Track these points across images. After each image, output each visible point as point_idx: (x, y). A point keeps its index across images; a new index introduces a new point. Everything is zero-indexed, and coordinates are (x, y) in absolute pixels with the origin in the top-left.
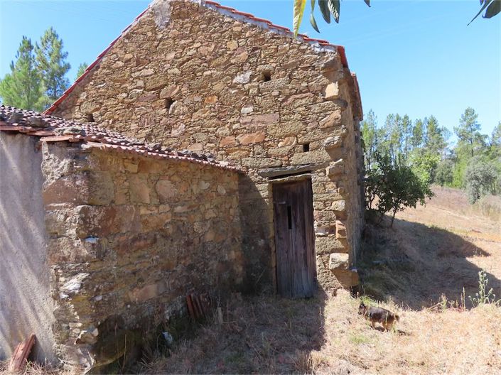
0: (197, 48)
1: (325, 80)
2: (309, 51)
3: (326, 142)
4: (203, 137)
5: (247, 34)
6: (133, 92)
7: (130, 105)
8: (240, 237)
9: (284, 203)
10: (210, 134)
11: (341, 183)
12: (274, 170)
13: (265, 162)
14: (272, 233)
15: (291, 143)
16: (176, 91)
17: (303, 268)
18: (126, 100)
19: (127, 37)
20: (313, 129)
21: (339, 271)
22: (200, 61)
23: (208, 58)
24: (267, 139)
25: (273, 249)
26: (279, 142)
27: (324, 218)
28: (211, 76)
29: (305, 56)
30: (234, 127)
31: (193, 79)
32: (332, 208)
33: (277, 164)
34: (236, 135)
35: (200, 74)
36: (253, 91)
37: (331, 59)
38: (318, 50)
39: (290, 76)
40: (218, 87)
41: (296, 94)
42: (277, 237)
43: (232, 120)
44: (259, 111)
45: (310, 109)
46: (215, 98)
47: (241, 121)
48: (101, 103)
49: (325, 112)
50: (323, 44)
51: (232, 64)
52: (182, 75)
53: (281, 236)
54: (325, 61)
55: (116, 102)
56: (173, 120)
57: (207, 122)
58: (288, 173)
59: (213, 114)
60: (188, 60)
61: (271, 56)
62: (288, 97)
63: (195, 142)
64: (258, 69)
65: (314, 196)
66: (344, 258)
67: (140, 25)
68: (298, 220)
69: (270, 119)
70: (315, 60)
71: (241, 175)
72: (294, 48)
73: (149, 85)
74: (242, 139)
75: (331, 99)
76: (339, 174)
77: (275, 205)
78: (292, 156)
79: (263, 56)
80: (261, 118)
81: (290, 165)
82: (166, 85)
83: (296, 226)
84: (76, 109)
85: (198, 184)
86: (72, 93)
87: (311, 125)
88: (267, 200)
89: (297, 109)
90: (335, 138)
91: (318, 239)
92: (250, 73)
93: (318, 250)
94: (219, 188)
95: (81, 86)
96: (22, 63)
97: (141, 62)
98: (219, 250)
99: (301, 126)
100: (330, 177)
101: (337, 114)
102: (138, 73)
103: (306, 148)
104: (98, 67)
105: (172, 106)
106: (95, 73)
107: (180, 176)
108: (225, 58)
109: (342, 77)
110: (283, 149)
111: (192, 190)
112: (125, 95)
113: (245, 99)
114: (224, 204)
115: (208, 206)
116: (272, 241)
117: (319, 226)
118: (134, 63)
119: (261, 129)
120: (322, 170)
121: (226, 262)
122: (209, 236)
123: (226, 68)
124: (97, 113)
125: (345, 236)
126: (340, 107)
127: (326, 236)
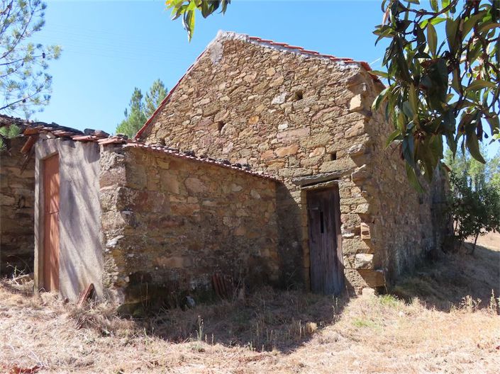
0: (243, 77)
1: (350, 94)
2: (335, 69)
3: (350, 149)
4: (247, 152)
5: (283, 61)
6: (194, 119)
7: (192, 130)
8: (276, 239)
9: (317, 208)
10: (253, 150)
11: (364, 188)
12: (306, 178)
13: (298, 172)
14: (305, 235)
15: (320, 153)
16: (226, 115)
17: (334, 268)
18: (189, 126)
19: (190, 74)
20: (339, 139)
21: (362, 270)
22: (245, 88)
23: (252, 84)
24: (299, 151)
25: (306, 251)
26: (309, 152)
27: (349, 221)
28: (254, 100)
29: (332, 75)
30: (273, 142)
31: (239, 103)
32: (357, 211)
33: (308, 173)
34: (274, 149)
35: (245, 99)
36: (288, 110)
37: (354, 74)
38: (343, 68)
39: (319, 93)
40: (260, 108)
41: (324, 108)
42: (311, 241)
43: (271, 136)
44: (292, 126)
45: (336, 121)
46: (257, 119)
47: (278, 136)
48: (171, 130)
49: (350, 123)
50: (347, 62)
51: (270, 88)
52: (231, 101)
53: (314, 240)
54: (349, 77)
55: (182, 128)
56: (223, 140)
58: (315, 181)
59: (255, 132)
60: (236, 88)
61: (303, 77)
62: (317, 112)
63: (241, 157)
64: (292, 90)
65: (341, 201)
66: (369, 258)
67: (200, 64)
68: (330, 224)
69: (303, 132)
70: (341, 76)
71: (278, 184)
72: (323, 68)
73: (206, 112)
74: (279, 152)
75: (356, 110)
76: (363, 179)
77: (309, 211)
78: (321, 164)
79: (296, 78)
80: (295, 132)
81: (319, 173)
82: (219, 111)
83: (328, 231)
84: (153, 136)
85: (229, 185)
86: (150, 124)
87: (338, 136)
88: (300, 205)
89: (325, 122)
90: (358, 146)
91: (345, 241)
92: (286, 94)
93: (344, 251)
94: (253, 192)
95: (157, 117)
96: (134, 110)
97: (201, 93)
98: (251, 246)
99: (329, 137)
100: (355, 182)
101: (361, 124)
102: (198, 103)
103: (334, 157)
104: (169, 101)
105: (223, 128)
106: (167, 106)
107: (209, 177)
108: (265, 83)
109: (364, 89)
110: (314, 159)
111: (222, 190)
112: (188, 122)
113: (281, 117)
114: (257, 207)
115: (239, 205)
116: (305, 244)
117: (345, 228)
118: (195, 96)
119: (294, 142)
120: (348, 176)
121: (259, 257)
122: (240, 232)
123: (266, 92)
124: (168, 138)
125: (369, 237)
126: (364, 117)
127: (352, 237)
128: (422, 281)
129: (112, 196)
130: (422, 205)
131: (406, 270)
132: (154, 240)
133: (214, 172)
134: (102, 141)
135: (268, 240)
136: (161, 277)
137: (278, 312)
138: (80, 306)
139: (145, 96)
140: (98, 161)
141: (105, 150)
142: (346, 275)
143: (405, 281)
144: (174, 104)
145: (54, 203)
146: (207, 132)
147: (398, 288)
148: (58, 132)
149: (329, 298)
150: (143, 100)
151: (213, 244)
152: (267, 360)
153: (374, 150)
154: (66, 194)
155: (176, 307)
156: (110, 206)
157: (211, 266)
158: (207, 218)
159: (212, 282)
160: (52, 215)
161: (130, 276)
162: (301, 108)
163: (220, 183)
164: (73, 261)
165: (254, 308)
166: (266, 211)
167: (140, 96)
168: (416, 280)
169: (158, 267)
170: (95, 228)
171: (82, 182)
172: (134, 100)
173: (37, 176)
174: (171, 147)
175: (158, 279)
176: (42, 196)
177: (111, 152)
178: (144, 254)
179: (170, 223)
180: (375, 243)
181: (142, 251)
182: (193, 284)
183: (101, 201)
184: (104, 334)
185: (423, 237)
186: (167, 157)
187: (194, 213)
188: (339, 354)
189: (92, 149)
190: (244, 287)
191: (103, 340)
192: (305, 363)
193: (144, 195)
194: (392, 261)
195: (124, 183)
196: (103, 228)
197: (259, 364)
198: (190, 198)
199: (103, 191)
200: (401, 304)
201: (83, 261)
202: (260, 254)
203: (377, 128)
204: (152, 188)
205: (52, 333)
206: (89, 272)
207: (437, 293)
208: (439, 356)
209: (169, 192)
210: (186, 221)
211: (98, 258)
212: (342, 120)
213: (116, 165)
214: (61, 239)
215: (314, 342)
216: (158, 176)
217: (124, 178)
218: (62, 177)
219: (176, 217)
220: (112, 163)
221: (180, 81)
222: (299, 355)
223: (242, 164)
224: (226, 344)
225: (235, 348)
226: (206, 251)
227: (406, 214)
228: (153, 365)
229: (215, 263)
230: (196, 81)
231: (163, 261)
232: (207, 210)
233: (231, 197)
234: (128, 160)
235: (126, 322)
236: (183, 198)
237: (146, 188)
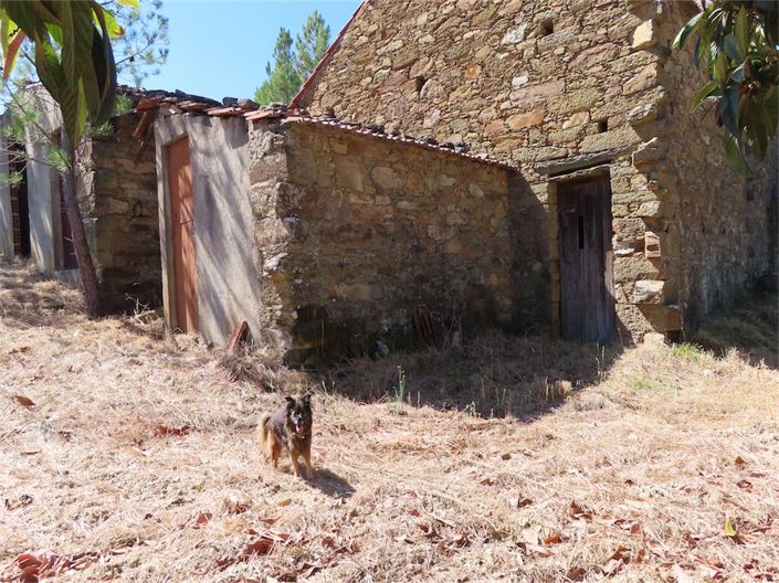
1: (634, 20)
3: (631, 113)
4: (461, 125)
6: (378, 75)
7: (375, 92)
8: (507, 258)
9: (573, 211)
10: (471, 121)
11: (654, 175)
12: (556, 162)
13: (544, 153)
14: (553, 253)
15: (581, 121)
16: (428, 66)
17: (599, 303)
20: (613, 97)
21: (646, 307)
22: (459, 19)
23: (470, 13)
24: (546, 120)
25: (555, 277)
26: (563, 121)
27: (627, 229)
28: (473, 38)
30: (503, 106)
31: (449, 46)
32: (639, 213)
33: (560, 155)
34: (504, 118)
35: (458, 38)
36: (529, 52)
39: (581, 21)
40: (482, 53)
41: (589, 47)
42: (562, 262)
43: (500, 97)
44: (535, 80)
45: (610, 67)
46: (478, 70)
47: (512, 97)
48: (343, 94)
49: (632, 70)
51: (501, 18)
52: (436, 42)
53: (568, 259)
55: (359, 90)
56: (425, 107)
57: (467, 104)
58: (573, 167)
59: (475, 91)
60: (444, 20)
62: (576, 54)
63: (452, 133)
64: (535, 20)
65: (614, 197)
68: (594, 234)
69: (553, 88)
71: (511, 174)
73: (397, 63)
74: (513, 122)
75: (643, 47)
76: (652, 162)
77: (560, 215)
78: (582, 140)
80: (539, 89)
81: (579, 154)
82: (418, 59)
83: (590, 245)
84: (315, 105)
85: (435, 177)
86: (311, 85)
87: (611, 92)
88: (546, 206)
89: (590, 71)
90: (645, 107)
91: (618, 260)
92: (525, 26)
93: (617, 276)
94: (472, 187)
95: (322, 75)
96: (280, 64)
97: (388, 33)
98: (469, 269)
99: (596, 94)
100: (637, 166)
101: (651, 70)
102: (383, 49)
103: (603, 126)
104: (339, 47)
105: (424, 87)
106: (336, 55)
107: (407, 165)
108: (492, 9)
109: (659, 10)
110: (570, 131)
111: (425, 185)
112: (369, 79)
113: (518, 65)
114: (479, 210)
115: (451, 207)
116: (553, 265)
117: (619, 240)
118: (379, 37)
119: (539, 105)
120: (627, 156)
121: (481, 286)
122: (453, 248)
123: (492, 24)
124: (339, 107)
125: (658, 254)
126: (656, 58)
127: (630, 255)
128: (745, 324)
129: (269, 196)
130: (752, 203)
131: (718, 307)
132: (329, 259)
133: (414, 157)
134: (251, 116)
135: (495, 260)
136: (339, 313)
137: (512, 365)
138: (230, 352)
139: (295, 40)
140: (246, 146)
141: (255, 129)
142: (619, 314)
143: (716, 322)
144: (347, 51)
145: (186, 208)
146: (399, 95)
147: (703, 333)
148: (185, 104)
149: (591, 347)
150: (293, 48)
151: (413, 265)
152: (498, 429)
153: (672, 113)
154: (201, 195)
155: (362, 355)
156: (266, 212)
157: (410, 298)
158: (403, 227)
159: (413, 321)
160: (183, 227)
161: (298, 311)
162: (550, 48)
163: (422, 173)
164: (217, 291)
165: (475, 359)
166: (493, 216)
167: (289, 42)
168: (736, 322)
169: (336, 297)
170: (245, 245)
171: (224, 177)
172: (280, 47)
173: (159, 171)
174: (345, 120)
175: (336, 315)
176: (168, 199)
177: (264, 131)
178: (317, 279)
179: (352, 235)
180: (667, 263)
181: (313, 276)
182: (386, 323)
183: (252, 204)
184: (268, 390)
185: (752, 255)
186: (345, 136)
187: (385, 220)
188: (606, 424)
189: (237, 128)
190: (460, 329)
191: (266, 396)
192: (555, 434)
193: (313, 194)
194: (695, 292)
195: (285, 177)
196: (257, 243)
197: (486, 434)
198: (378, 198)
199: (256, 189)
200: (708, 357)
201: (230, 290)
202: (483, 281)
203: (679, 76)
204: (325, 183)
205: (199, 386)
206: (240, 306)
207: (770, 343)
208: (765, 433)
209: (348, 189)
210: (374, 232)
211: (252, 286)
212: (618, 66)
213: (273, 150)
214: (199, 259)
215: (568, 408)
216: (332, 165)
217: (285, 170)
218: (195, 169)
219: (359, 226)
220: (267, 148)
221: (355, 15)
222: (544, 424)
223: (454, 143)
224: (438, 407)
225: (450, 413)
226: (403, 276)
227: (723, 218)
228: (339, 431)
229: (417, 293)
230: (380, 12)
231: (342, 290)
232: (404, 216)
233: (439, 194)
234: (290, 142)
235: (295, 373)
236: (368, 198)
237: (316, 183)
